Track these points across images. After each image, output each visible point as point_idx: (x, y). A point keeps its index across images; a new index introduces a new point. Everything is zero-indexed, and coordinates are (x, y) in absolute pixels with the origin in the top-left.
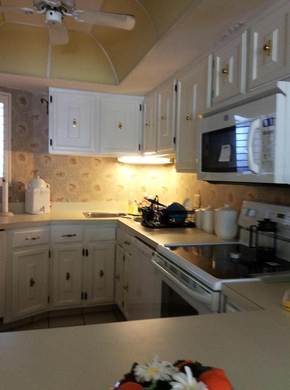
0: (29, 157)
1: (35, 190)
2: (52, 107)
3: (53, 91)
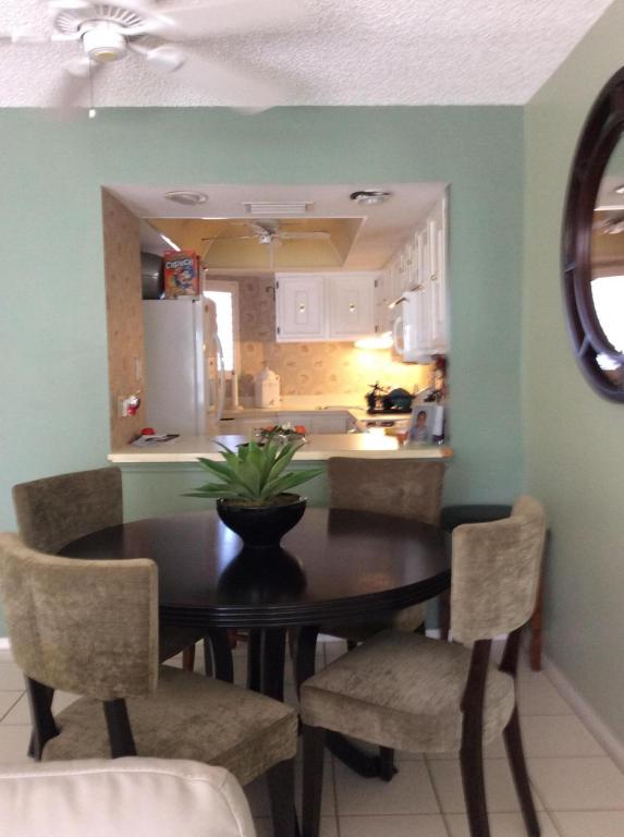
0: (258, 347)
1: (264, 383)
2: (278, 293)
3: (279, 276)
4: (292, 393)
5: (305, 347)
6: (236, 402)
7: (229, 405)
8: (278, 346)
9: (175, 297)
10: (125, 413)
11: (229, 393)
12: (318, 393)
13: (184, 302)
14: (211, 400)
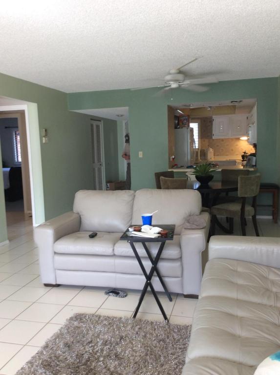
2: (214, 123)
3: (214, 117)
4: (218, 155)
5: (223, 140)
6: (199, 158)
7: (197, 159)
8: (213, 140)
9: (182, 128)
10: (171, 160)
11: (197, 156)
12: (227, 155)
13: (184, 129)
14: (192, 158)
